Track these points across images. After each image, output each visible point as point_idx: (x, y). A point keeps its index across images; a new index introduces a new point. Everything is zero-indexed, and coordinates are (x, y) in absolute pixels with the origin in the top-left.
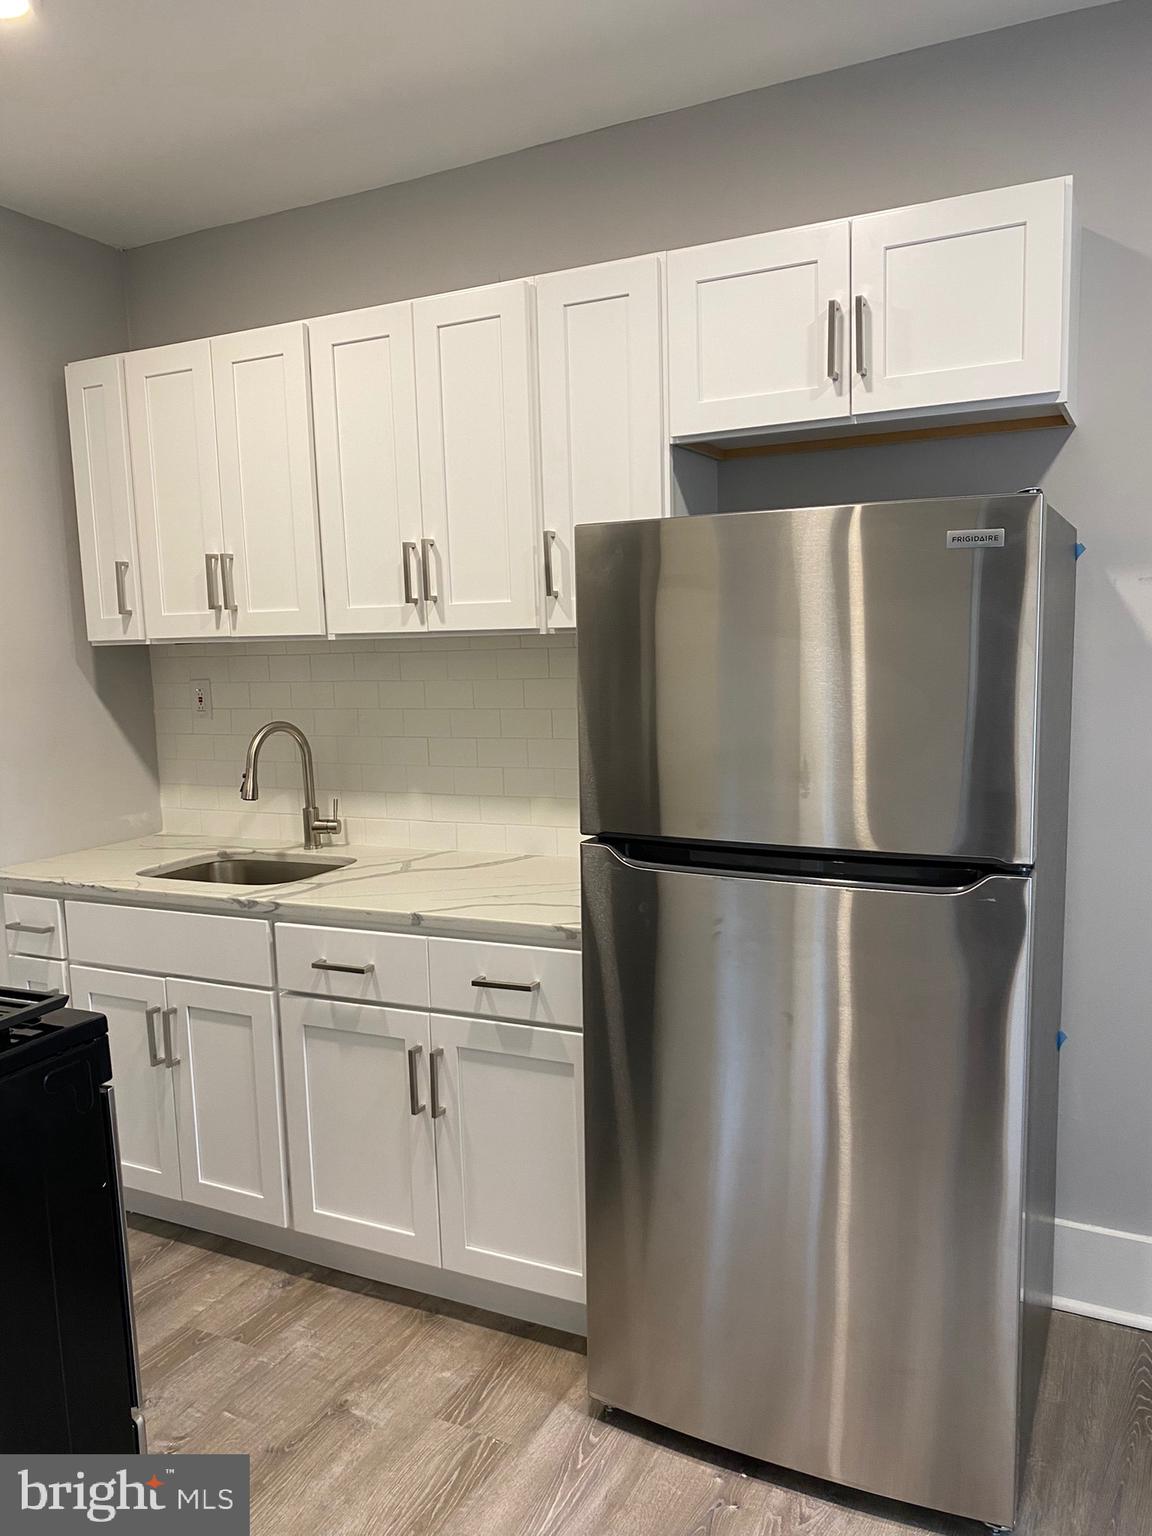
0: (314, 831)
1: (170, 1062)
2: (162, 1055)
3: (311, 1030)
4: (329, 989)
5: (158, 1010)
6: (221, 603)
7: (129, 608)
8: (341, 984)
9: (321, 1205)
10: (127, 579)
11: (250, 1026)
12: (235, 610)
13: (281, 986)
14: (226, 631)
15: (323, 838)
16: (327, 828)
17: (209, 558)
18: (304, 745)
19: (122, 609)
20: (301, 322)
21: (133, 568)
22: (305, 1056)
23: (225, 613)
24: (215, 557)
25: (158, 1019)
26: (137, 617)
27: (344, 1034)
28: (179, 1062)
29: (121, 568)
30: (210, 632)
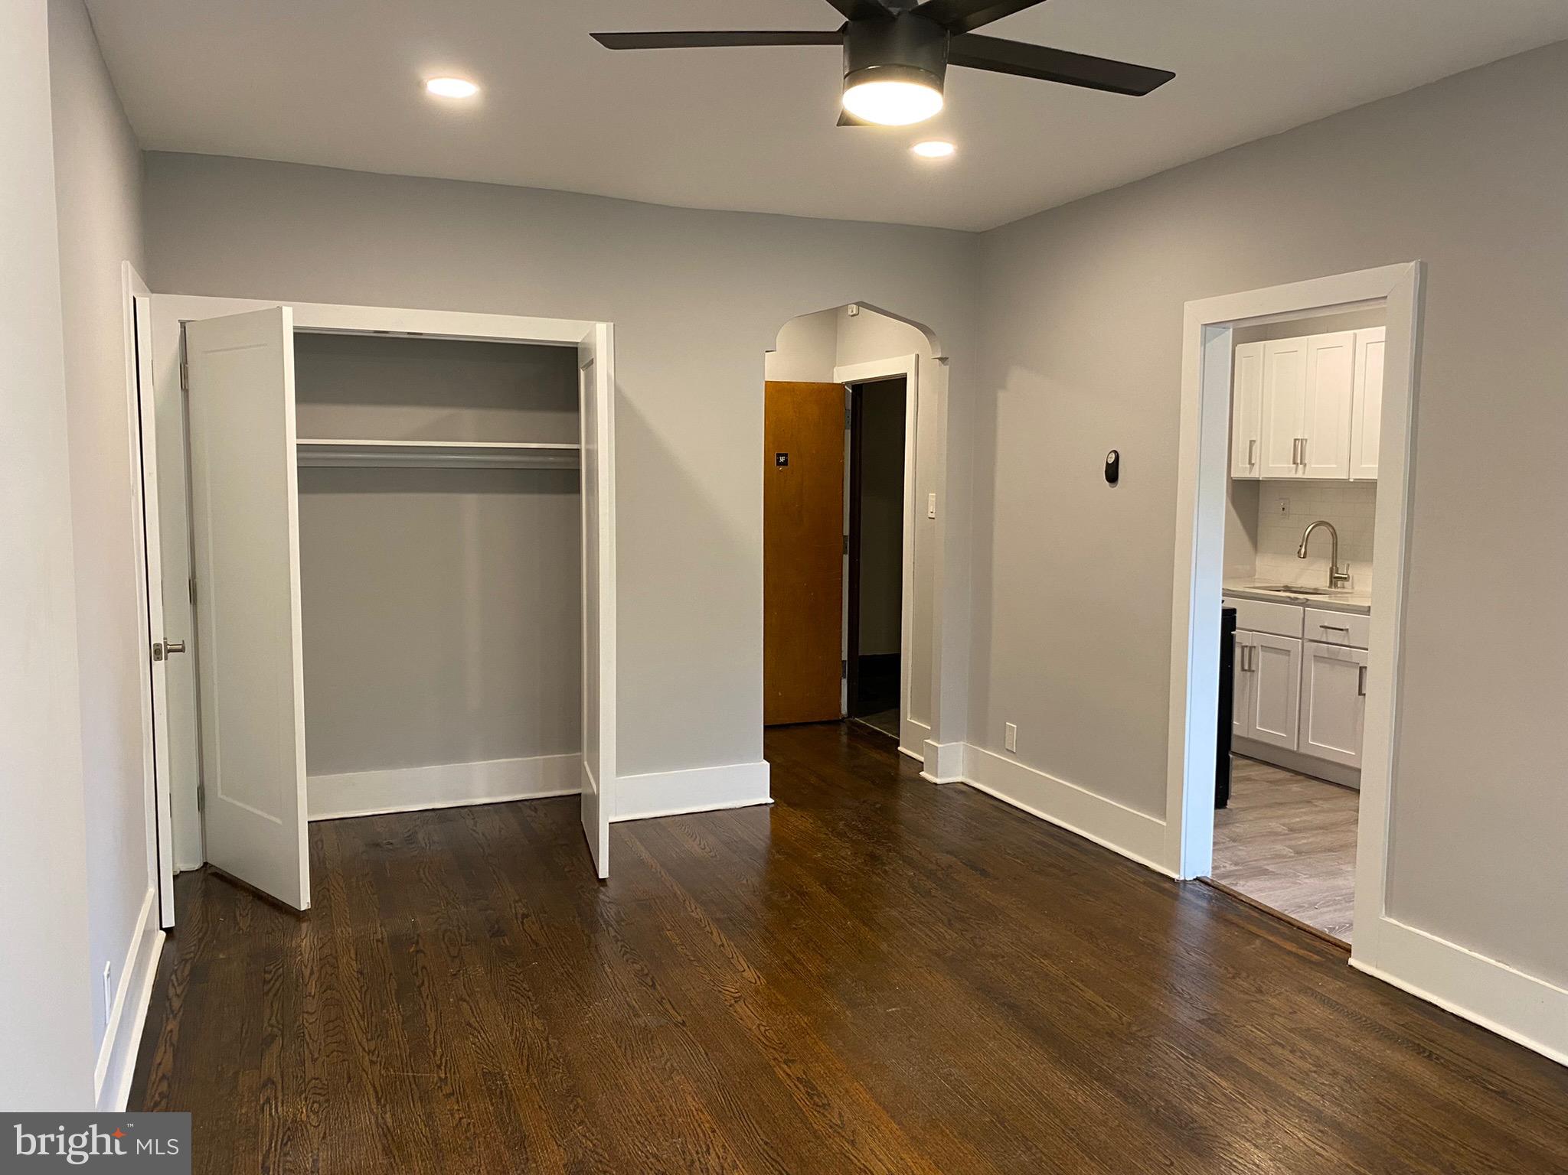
0: (1334, 580)
1: (1250, 670)
2: (1246, 668)
3: (1318, 658)
4: (1327, 639)
5: (1247, 646)
6: (1299, 461)
7: (1253, 462)
8: (1333, 636)
9: (1313, 740)
10: (1254, 448)
11: (1289, 655)
12: (1305, 465)
13: (1306, 636)
14: (1300, 475)
15: (1340, 583)
16: (1341, 578)
17: (1295, 440)
18: (1334, 534)
19: (1250, 463)
20: (1352, 331)
21: (1258, 443)
22: (1313, 670)
23: (1300, 466)
24: (1298, 440)
25: (1246, 651)
26: (1256, 467)
27: (1332, 660)
28: (1253, 671)
29: (1252, 442)
30: (1292, 475)
